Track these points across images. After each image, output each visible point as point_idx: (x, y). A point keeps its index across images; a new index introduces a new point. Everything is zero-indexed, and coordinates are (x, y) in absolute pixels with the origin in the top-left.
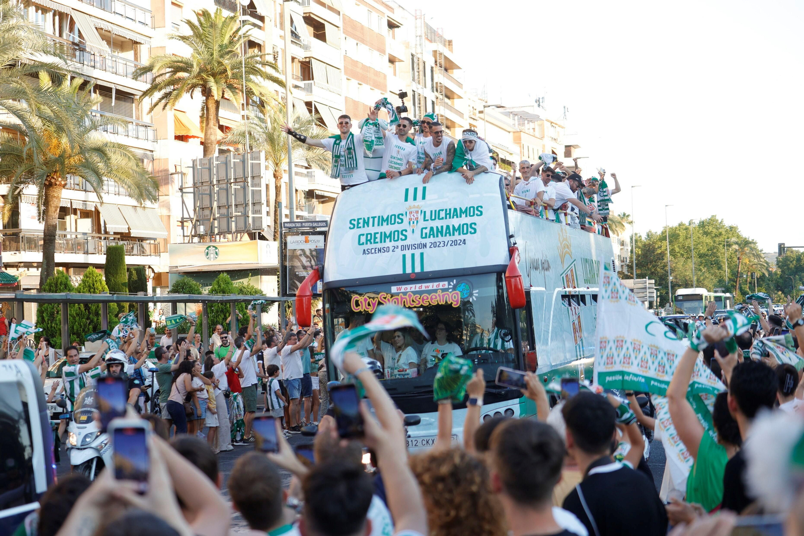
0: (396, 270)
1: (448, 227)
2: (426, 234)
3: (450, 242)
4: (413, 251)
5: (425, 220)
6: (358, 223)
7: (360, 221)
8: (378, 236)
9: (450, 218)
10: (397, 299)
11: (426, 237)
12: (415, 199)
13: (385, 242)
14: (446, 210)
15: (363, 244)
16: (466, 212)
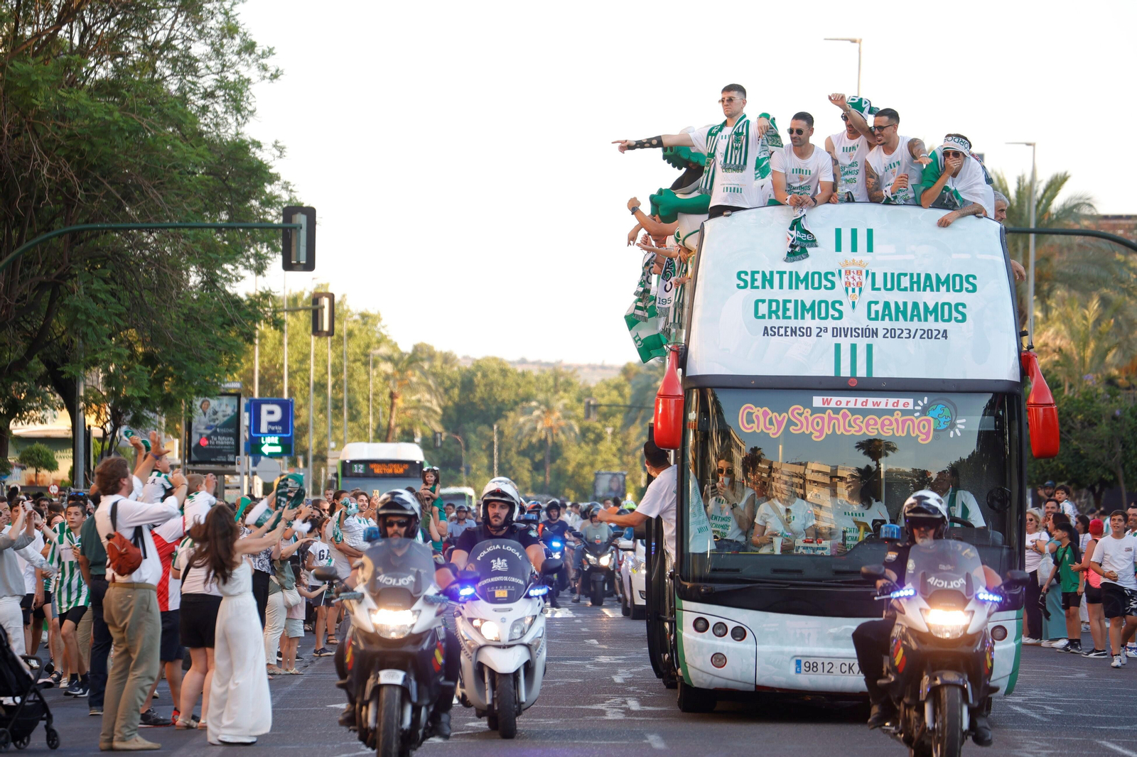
0: (824, 369)
1: (915, 305)
2: (877, 312)
3: (920, 333)
4: (854, 340)
5: (874, 289)
6: (753, 280)
7: (757, 276)
8: (791, 306)
9: (919, 289)
10: (822, 419)
11: (876, 319)
12: (854, 249)
13: (803, 318)
14: (912, 275)
15: (763, 317)
16: (948, 282)
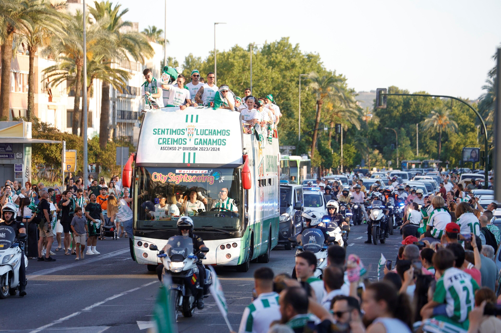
0: (179, 160)
1: (210, 140)
2: (197, 142)
3: (211, 149)
4: (190, 151)
5: (197, 134)
6: (159, 132)
7: (160, 130)
8: (170, 140)
9: (211, 135)
10: (179, 177)
11: (197, 144)
12: (192, 121)
13: (174, 144)
14: (209, 130)
15: (161, 144)
16: (221, 132)
